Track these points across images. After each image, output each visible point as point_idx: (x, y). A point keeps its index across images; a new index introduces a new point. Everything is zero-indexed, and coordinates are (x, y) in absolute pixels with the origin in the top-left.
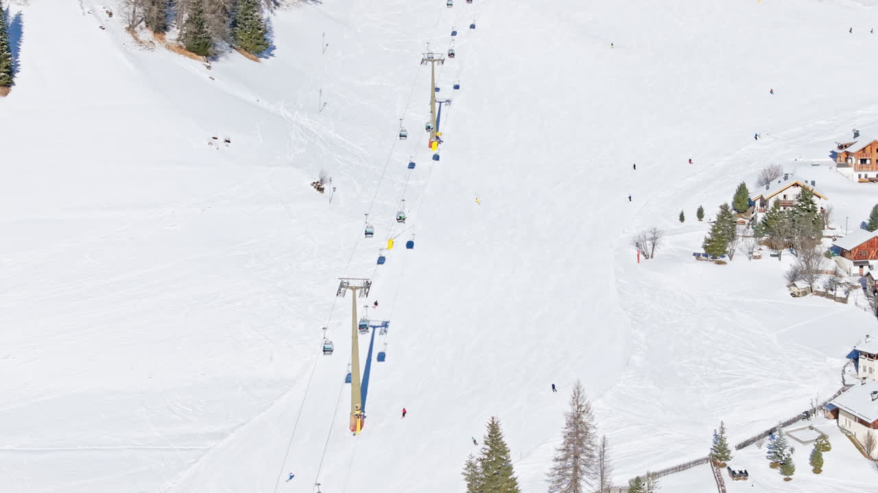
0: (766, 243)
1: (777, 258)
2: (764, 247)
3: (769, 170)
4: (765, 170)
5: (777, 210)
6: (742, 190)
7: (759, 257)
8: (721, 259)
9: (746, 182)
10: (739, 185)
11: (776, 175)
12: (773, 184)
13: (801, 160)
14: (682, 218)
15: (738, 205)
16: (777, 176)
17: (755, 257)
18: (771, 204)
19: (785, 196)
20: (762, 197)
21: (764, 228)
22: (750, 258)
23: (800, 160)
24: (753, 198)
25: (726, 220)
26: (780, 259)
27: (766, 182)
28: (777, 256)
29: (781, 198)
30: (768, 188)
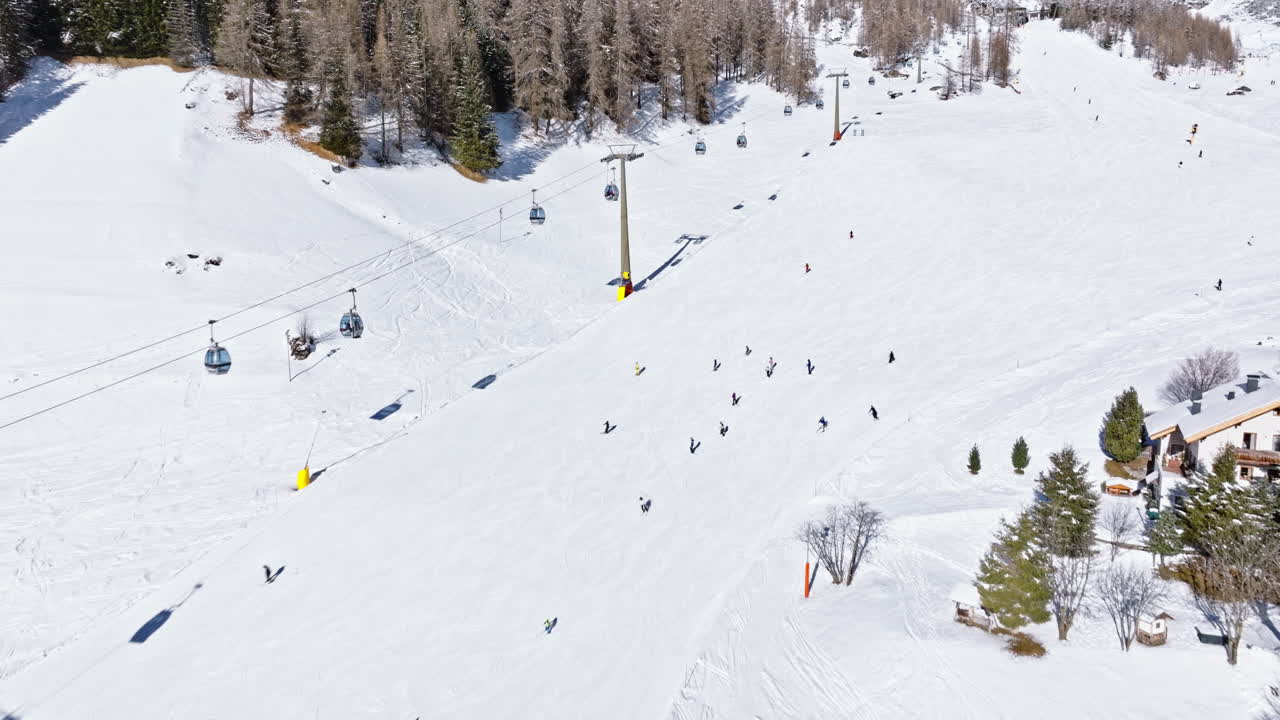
0: (1186, 574)
1: (1220, 651)
2: (1182, 589)
3: (1201, 361)
4: (1190, 361)
5: (1226, 485)
6: (1127, 407)
7: (1160, 641)
8: (1031, 629)
9: (1138, 389)
10: (1120, 393)
11: (1220, 375)
12: (1212, 398)
13: (1270, 343)
14: (975, 464)
15: (1116, 443)
16: (1221, 377)
17: (1145, 639)
18: (1207, 455)
19: (1247, 437)
20: (1177, 433)
21: (1180, 532)
22: (1127, 642)
23: (1266, 344)
24: (1153, 432)
25: (1065, 498)
26: (1232, 659)
27: (1191, 390)
28: (1224, 640)
29: (1239, 443)
30: (1195, 410)
